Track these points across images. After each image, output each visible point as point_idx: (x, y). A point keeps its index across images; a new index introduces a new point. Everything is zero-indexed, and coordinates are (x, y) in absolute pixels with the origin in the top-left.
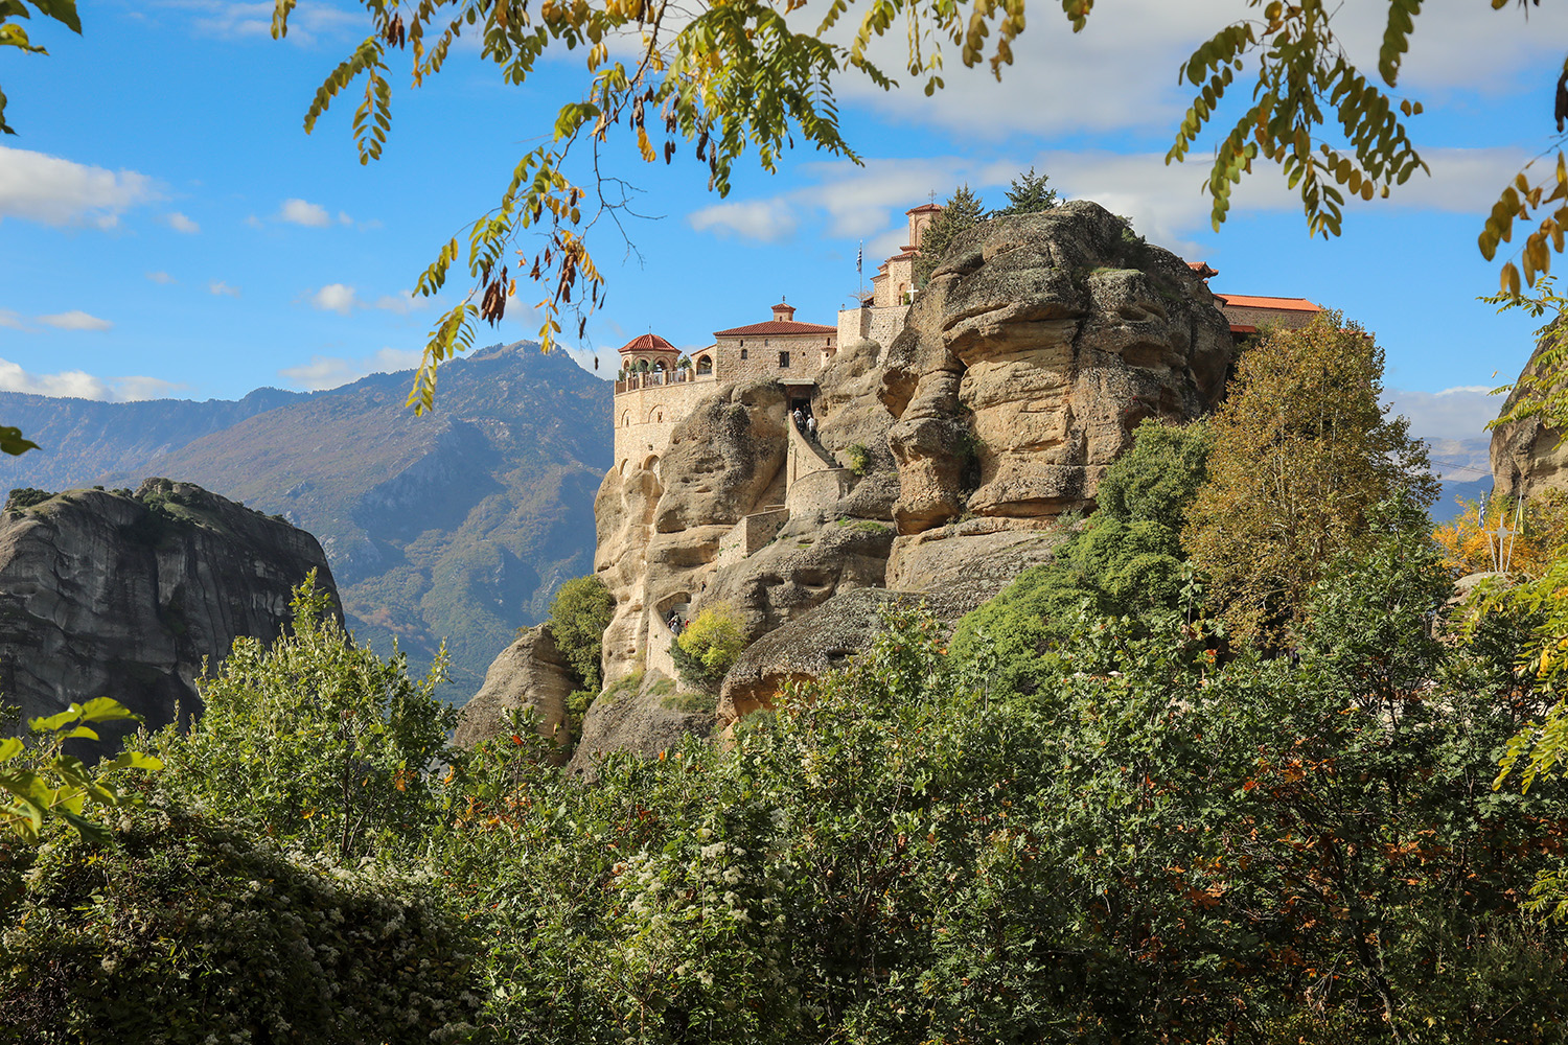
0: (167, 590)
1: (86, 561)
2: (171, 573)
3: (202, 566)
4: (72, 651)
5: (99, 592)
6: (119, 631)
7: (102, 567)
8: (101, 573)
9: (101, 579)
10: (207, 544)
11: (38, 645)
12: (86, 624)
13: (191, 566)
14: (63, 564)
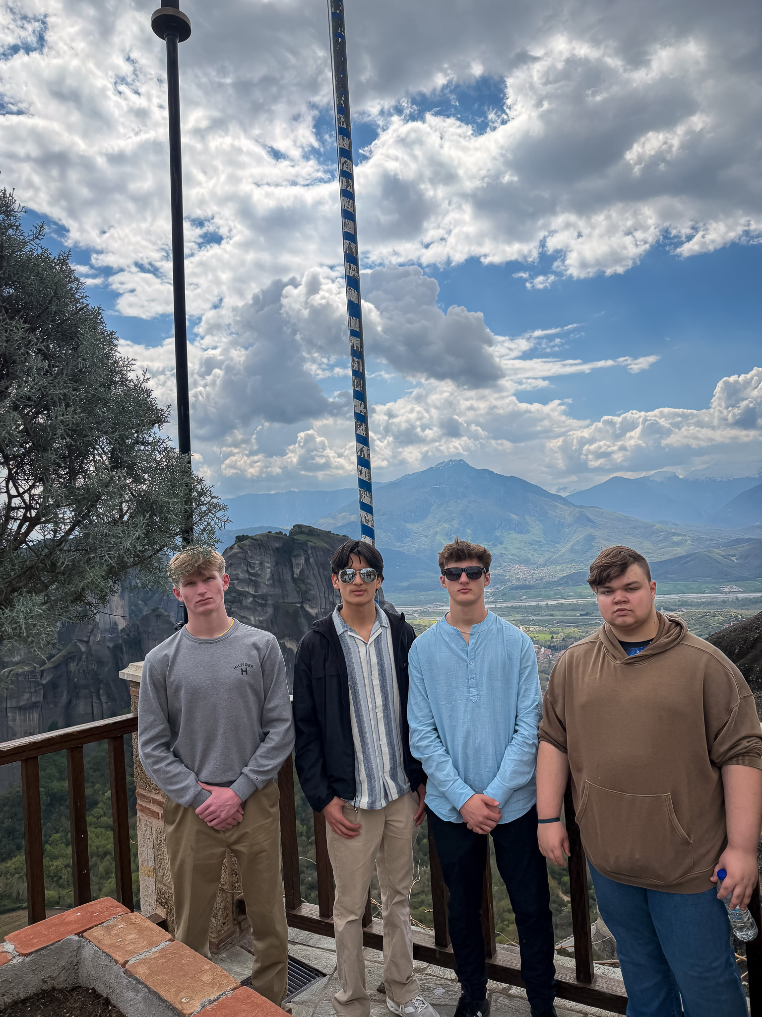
0: (297, 571)
1: (261, 564)
2: (298, 564)
3: (311, 560)
4: (258, 602)
5: (268, 576)
6: (278, 591)
7: (269, 565)
8: (269, 568)
9: (269, 570)
10: (314, 551)
11: (241, 602)
12: (264, 590)
13: (307, 560)
14: (251, 566)
